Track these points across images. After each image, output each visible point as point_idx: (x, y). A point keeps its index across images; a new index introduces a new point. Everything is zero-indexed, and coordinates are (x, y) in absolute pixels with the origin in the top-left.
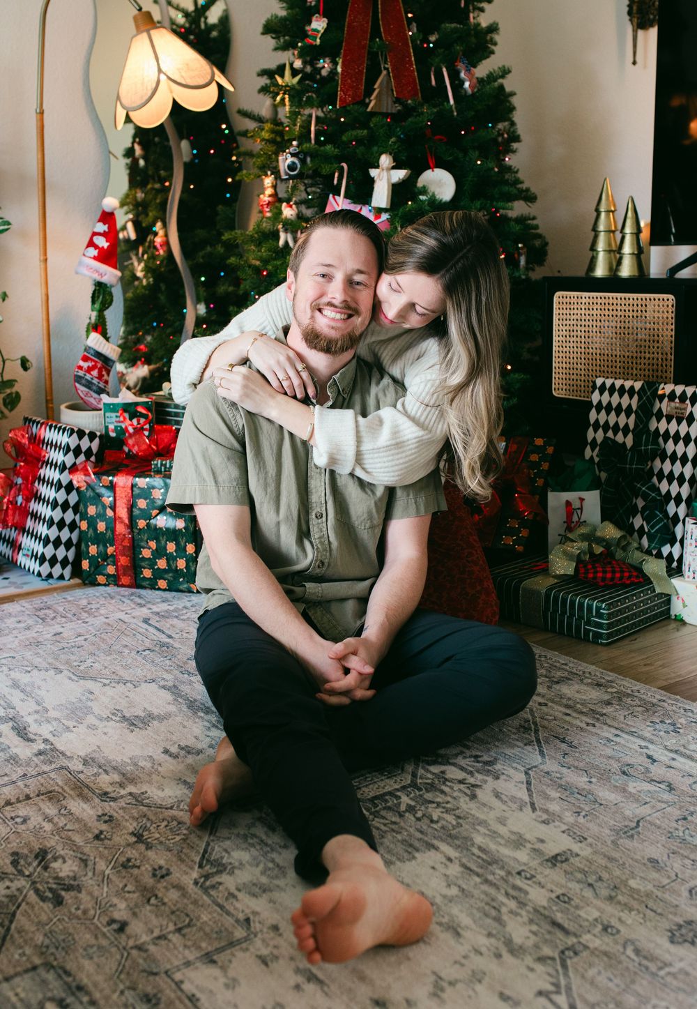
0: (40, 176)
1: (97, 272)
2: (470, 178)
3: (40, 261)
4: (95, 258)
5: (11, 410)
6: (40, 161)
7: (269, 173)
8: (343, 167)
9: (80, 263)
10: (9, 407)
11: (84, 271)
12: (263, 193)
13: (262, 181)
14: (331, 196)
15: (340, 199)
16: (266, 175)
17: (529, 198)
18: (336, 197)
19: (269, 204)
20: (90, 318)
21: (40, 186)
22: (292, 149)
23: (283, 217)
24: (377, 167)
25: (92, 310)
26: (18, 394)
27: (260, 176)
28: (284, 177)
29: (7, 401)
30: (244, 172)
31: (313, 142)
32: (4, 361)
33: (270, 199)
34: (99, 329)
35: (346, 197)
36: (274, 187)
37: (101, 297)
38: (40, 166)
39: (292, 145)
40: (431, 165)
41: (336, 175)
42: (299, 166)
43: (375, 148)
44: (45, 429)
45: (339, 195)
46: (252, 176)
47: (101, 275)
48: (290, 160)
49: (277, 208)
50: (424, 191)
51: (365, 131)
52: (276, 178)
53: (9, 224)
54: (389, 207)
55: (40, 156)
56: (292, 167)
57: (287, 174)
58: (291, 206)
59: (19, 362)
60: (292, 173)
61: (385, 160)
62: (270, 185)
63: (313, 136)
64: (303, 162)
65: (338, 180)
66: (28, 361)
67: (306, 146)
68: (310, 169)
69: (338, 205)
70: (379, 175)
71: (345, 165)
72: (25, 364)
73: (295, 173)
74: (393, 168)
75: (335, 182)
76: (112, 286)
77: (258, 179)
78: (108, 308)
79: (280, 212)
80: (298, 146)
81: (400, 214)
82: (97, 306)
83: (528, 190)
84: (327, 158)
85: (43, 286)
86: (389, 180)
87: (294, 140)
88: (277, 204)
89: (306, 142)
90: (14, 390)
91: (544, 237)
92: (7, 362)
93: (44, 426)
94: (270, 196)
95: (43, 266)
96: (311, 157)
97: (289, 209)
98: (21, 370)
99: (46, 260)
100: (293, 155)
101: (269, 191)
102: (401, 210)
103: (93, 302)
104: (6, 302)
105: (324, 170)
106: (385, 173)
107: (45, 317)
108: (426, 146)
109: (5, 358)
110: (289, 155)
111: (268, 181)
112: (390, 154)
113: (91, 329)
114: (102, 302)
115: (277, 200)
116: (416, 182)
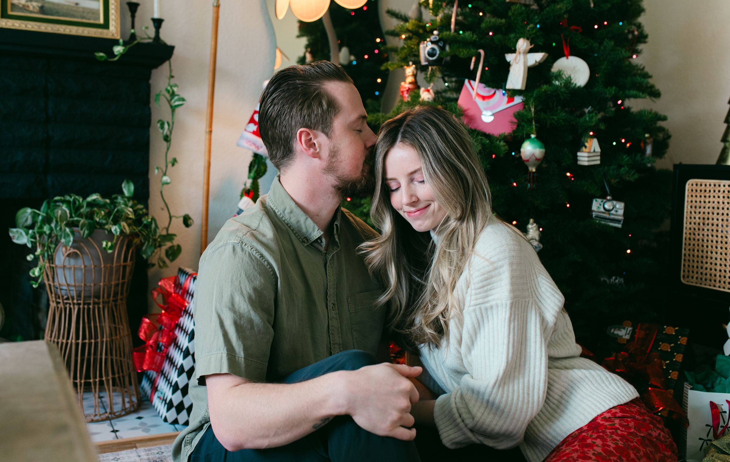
0: (212, 60)
1: (255, 144)
2: (603, 67)
3: (206, 132)
4: (254, 133)
5: (172, 260)
6: (213, 47)
7: (411, 63)
8: (480, 54)
9: (242, 137)
10: (171, 258)
11: (244, 143)
12: (404, 81)
13: (404, 70)
14: (466, 81)
15: (476, 84)
16: (408, 65)
17: (655, 94)
18: (472, 82)
19: (409, 90)
20: (245, 185)
21: (211, 68)
22: (432, 38)
23: (421, 100)
24: (514, 51)
25: (249, 178)
26: (179, 247)
27: (402, 67)
28: (424, 63)
29: (170, 252)
30: (390, 62)
31: (453, 31)
32: (171, 218)
33: (410, 86)
34: (251, 194)
35: (481, 81)
36: (415, 76)
37: (256, 167)
38: (213, 51)
39: (433, 34)
40: (566, 53)
41: (474, 59)
42: (438, 52)
43: (512, 35)
44: (190, 280)
45: (474, 80)
46: (395, 66)
47: (258, 148)
48: (430, 46)
49: (415, 93)
50: (558, 76)
51: (503, 21)
52: (416, 68)
53: (183, 100)
54: (524, 88)
55: (213, 43)
56: (431, 54)
57: (427, 60)
58: (428, 91)
59: (182, 219)
60: (431, 59)
61: (522, 44)
62: (411, 74)
63: (452, 26)
64: (442, 49)
65: (475, 65)
66: (190, 218)
67: (445, 33)
68: (448, 55)
69: (473, 89)
70: (516, 59)
71: (482, 52)
72: (187, 221)
73: (434, 58)
74: (531, 51)
75: (472, 67)
76: (266, 158)
77: (401, 69)
78: (261, 176)
79: (419, 96)
80: (438, 35)
81: (535, 95)
82: (252, 175)
83: (652, 86)
84: (465, 44)
85: (207, 154)
86: (525, 63)
87: (436, 30)
88: (416, 91)
89: (446, 30)
90: (175, 242)
91: (668, 130)
92: (173, 219)
93: (190, 278)
94: (410, 83)
95: (208, 137)
96: (450, 45)
97: (426, 93)
98: (183, 226)
99: (211, 132)
100: (432, 42)
101: (410, 79)
102: (535, 92)
103: (250, 171)
104: (175, 167)
105: (462, 54)
106: (522, 56)
107: (206, 181)
108: (562, 35)
109: (172, 214)
110: (430, 43)
111: (410, 70)
112: (528, 39)
113: (244, 194)
114: (256, 171)
115: (416, 86)
116: (551, 67)
